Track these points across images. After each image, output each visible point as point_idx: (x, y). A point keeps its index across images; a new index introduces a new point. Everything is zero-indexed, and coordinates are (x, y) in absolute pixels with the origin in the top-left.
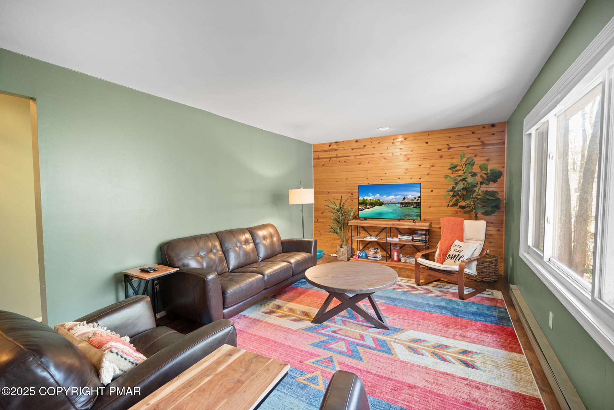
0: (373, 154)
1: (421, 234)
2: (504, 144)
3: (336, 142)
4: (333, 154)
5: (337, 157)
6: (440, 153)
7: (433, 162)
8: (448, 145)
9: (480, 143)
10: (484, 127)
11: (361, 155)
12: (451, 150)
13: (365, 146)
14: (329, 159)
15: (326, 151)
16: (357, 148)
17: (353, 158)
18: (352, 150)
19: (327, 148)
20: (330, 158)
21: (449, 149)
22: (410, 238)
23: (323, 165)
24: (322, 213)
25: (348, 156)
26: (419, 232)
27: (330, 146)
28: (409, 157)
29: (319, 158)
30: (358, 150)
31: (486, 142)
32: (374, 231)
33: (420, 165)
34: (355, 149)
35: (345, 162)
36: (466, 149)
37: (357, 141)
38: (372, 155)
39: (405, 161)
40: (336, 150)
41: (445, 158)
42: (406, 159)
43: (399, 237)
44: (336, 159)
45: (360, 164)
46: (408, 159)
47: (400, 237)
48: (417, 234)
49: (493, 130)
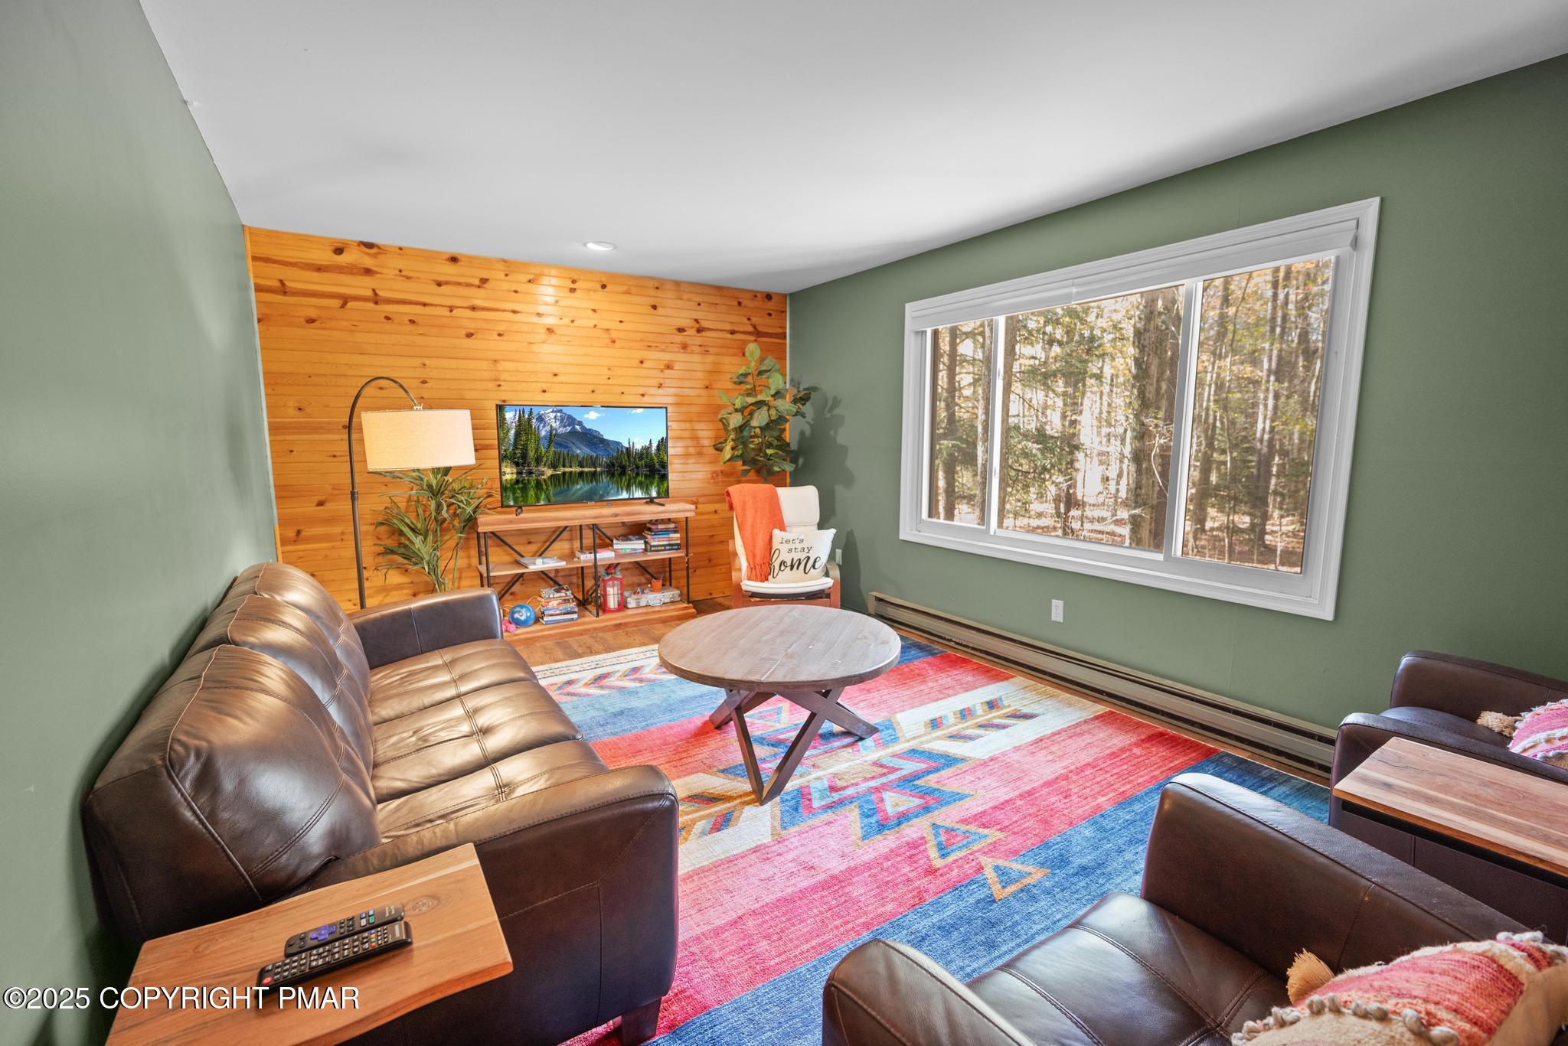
0: (514, 312)
1: (667, 531)
2: (785, 338)
3: (370, 246)
4: (361, 286)
5: (376, 299)
6: (679, 338)
7: (667, 357)
8: (697, 321)
9: (751, 329)
10: (755, 295)
11: (473, 308)
12: (704, 334)
13: (484, 281)
14: (337, 303)
15: (319, 269)
16: (459, 284)
17: (445, 312)
18: (439, 284)
19: (326, 257)
20: (345, 300)
21: (699, 331)
22: (639, 545)
23: (311, 321)
24: (321, 504)
25: (425, 305)
26: (661, 527)
27: (339, 251)
28: (614, 334)
29: (283, 290)
30: (462, 291)
31: (760, 329)
32: (530, 543)
33: (642, 362)
34: (447, 283)
35: (412, 322)
36: (729, 336)
37: (454, 259)
38: (511, 315)
39: (607, 346)
40: (368, 272)
41: (692, 352)
42: (608, 341)
43: (615, 547)
44: (370, 305)
45: (469, 335)
46: (614, 342)
47: (618, 545)
48: (657, 533)
49: (770, 305)
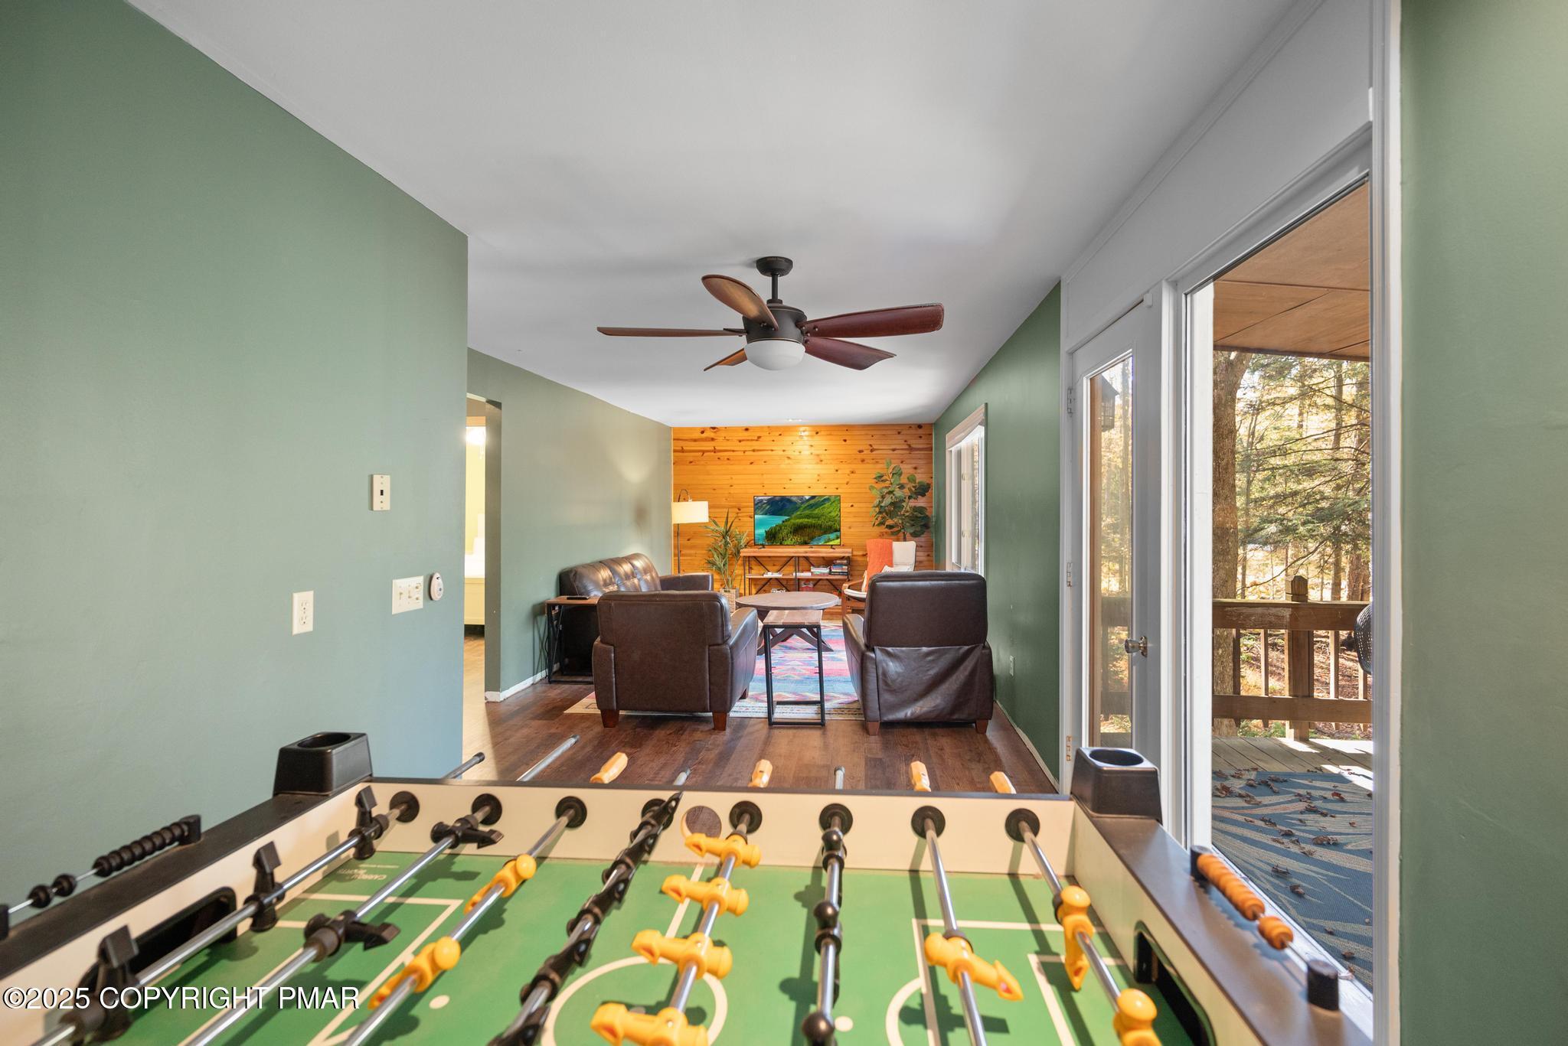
0: (772, 450)
1: (842, 564)
2: (932, 450)
3: (714, 428)
4: (709, 446)
5: (715, 451)
6: (861, 456)
7: (853, 466)
8: (871, 445)
9: (907, 447)
10: (910, 427)
11: (754, 451)
12: (874, 452)
13: (759, 437)
14: (700, 454)
15: (695, 440)
16: (748, 440)
17: (742, 454)
18: (740, 441)
19: (698, 435)
20: (704, 452)
21: (872, 451)
22: (826, 570)
23: (691, 462)
24: (689, 540)
25: (733, 451)
26: (838, 562)
27: (703, 432)
28: (822, 458)
29: (682, 451)
30: (749, 443)
31: (913, 446)
32: (774, 565)
33: (837, 471)
34: (743, 440)
35: (728, 459)
36: (891, 452)
37: (747, 429)
38: (770, 452)
39: (817, 463)
40: (713, 439)
41: (868, 463)
42: (818, 461)
43: (812, 570)
44: (713, 453)
45: (751, 463)
46: (821, 461)
47: (813, 570)
48: (835, 564)
49: (920, 432)
